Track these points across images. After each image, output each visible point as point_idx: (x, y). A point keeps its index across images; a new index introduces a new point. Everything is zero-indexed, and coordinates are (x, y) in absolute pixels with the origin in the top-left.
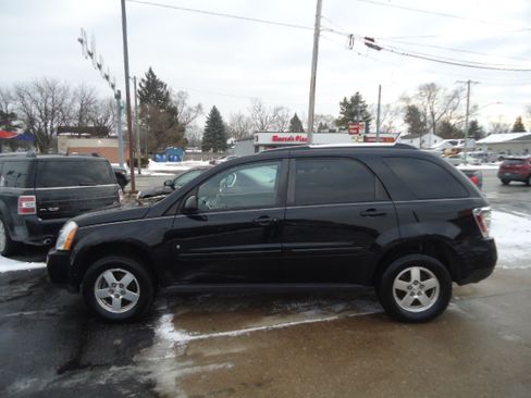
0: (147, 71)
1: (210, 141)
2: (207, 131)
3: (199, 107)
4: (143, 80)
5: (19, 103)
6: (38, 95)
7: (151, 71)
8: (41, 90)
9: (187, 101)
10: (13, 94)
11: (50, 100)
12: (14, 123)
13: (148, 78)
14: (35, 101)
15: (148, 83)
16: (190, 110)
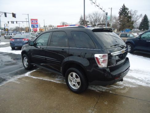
0: (123, 5)
1: (142, 27)
2: (142, 23)
3: (141, 15)
4: (121, 8)
5: (89, 18)
6: (93, 16)
7: (124, 5)
8: (94, 15)
9: (137, 13)
10: (88, 16)
11: (96, 17)
12: (88, 23)
13: (123, 7)
14: (92, 17)
15: (122, 9)
16: (138, 16)
